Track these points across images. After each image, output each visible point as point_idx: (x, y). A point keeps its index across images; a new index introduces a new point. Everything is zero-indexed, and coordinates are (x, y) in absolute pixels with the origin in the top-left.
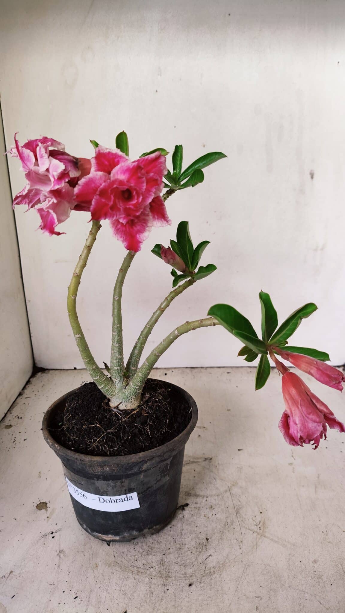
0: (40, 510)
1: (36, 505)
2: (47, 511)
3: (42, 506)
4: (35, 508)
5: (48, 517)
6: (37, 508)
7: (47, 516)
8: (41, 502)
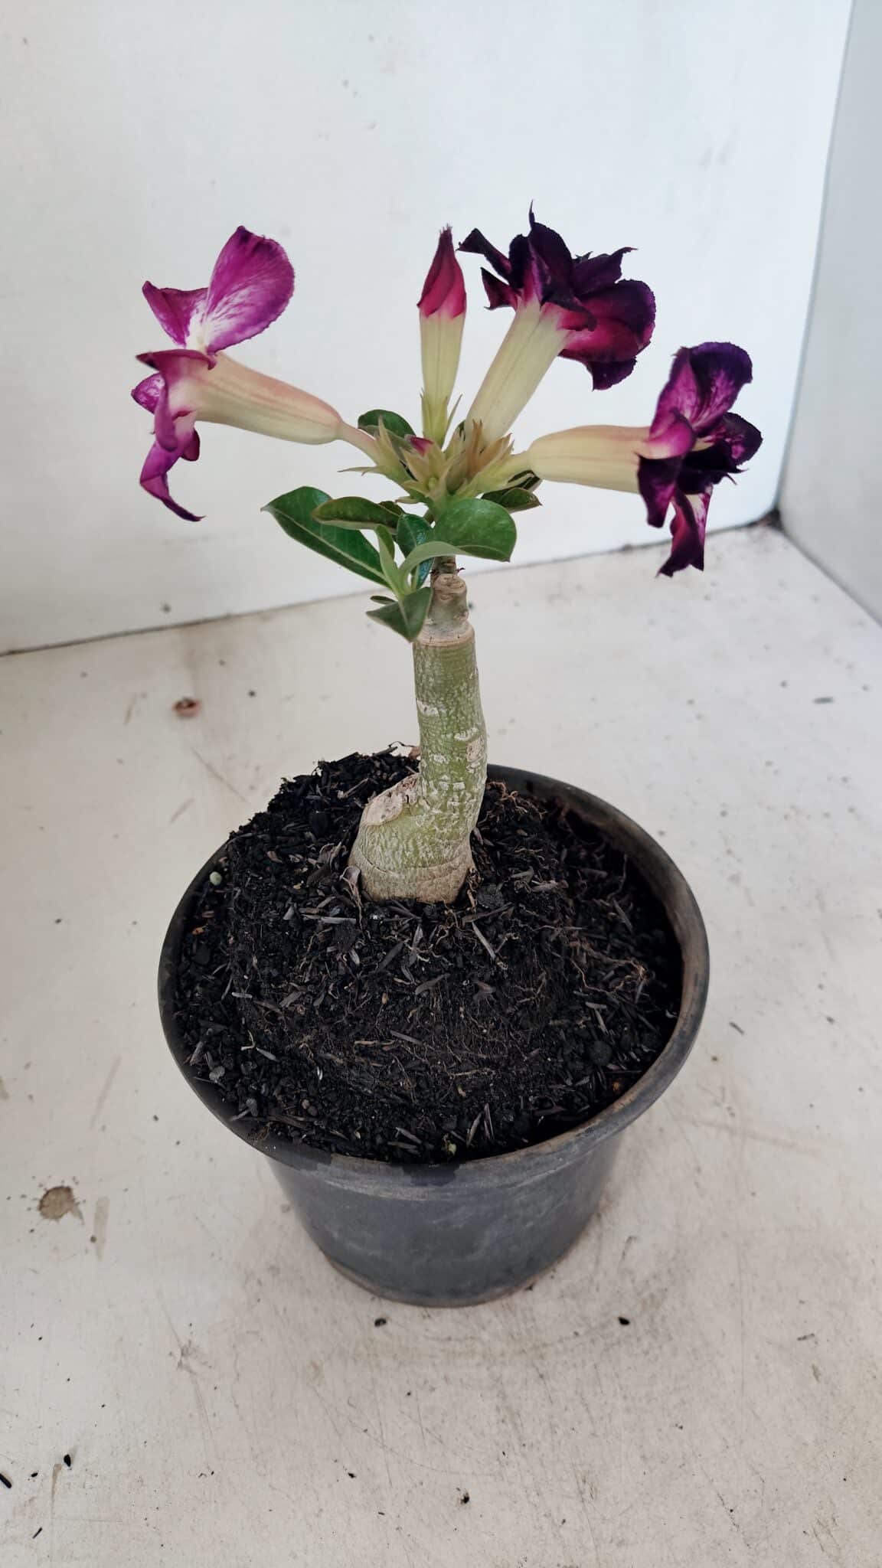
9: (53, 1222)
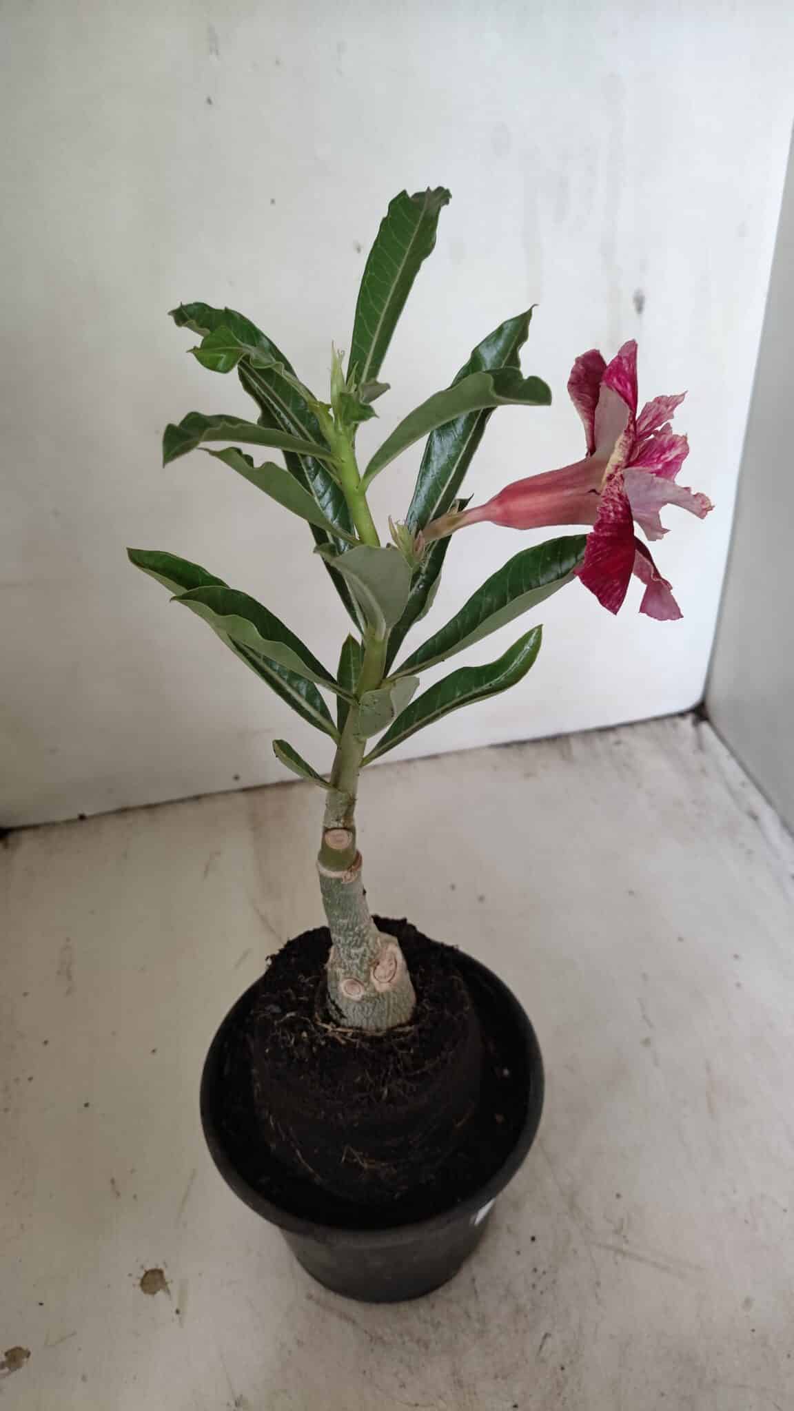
0: (154, 1293)
1: (139, 1282)
2: (168, 1292)
3: (153, 1280)
4: (139, 1290)
5: (177, 1312)
6: (145, 1291)
7: (174, 1310)
8: (148, 1268)
9: (150, 1297)
